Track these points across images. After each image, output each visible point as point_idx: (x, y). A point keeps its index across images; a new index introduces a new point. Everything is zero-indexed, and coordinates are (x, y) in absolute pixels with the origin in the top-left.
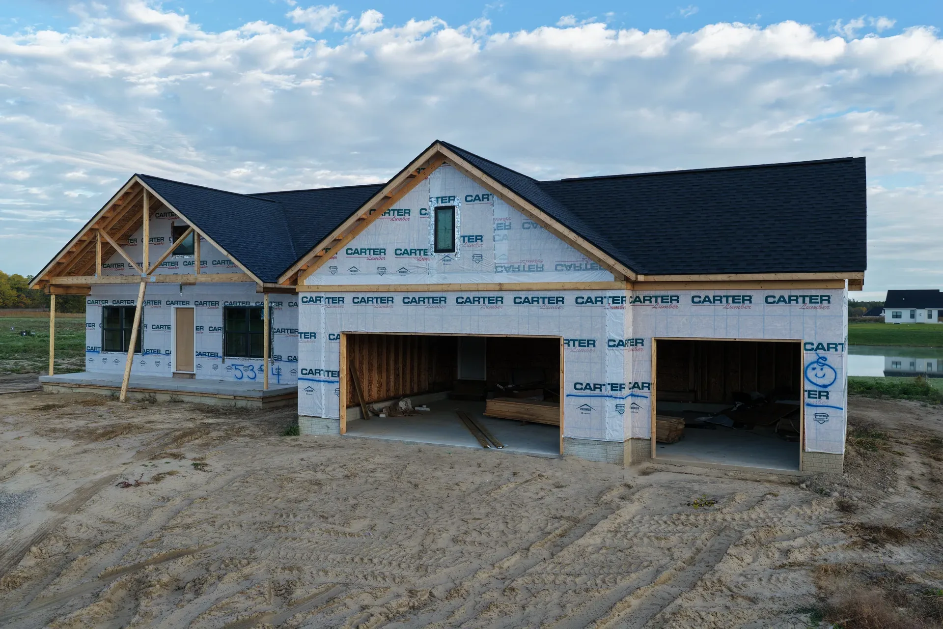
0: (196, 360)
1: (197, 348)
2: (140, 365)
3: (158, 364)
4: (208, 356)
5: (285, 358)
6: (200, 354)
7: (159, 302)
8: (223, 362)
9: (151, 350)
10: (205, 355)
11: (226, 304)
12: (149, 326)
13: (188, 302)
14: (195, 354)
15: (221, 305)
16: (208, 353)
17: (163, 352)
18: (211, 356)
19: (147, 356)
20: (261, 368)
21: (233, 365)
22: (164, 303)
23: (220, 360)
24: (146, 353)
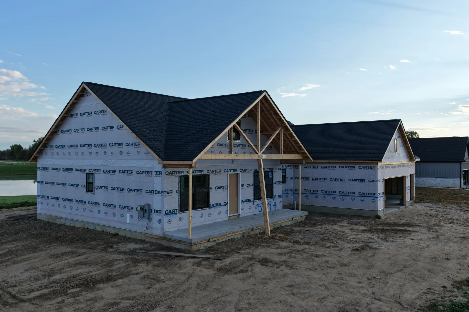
0: (241, 205)
1: (241, 198)
2: (208, 216)
3: (219, 213)
4: (247, 202)
5: (277, 197)
6: (242, 201)
7: (220, 171)
8: (254, 204)
9: (215, 204)
10: (245, 201)
11: (255, 170)
12: (214, 188)
13: (236, 170)
14: (241, 201)
15: (253, 171)
16: (246, 200)
17: (222, 204)
18: (248, 202)
19: (212, 209)
20: (269, 203)
21: (258, 204)
22: (222, 171)
23: (252, 203)
24: (212, 207)
